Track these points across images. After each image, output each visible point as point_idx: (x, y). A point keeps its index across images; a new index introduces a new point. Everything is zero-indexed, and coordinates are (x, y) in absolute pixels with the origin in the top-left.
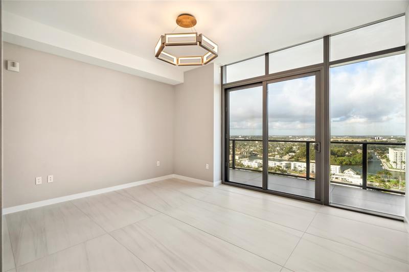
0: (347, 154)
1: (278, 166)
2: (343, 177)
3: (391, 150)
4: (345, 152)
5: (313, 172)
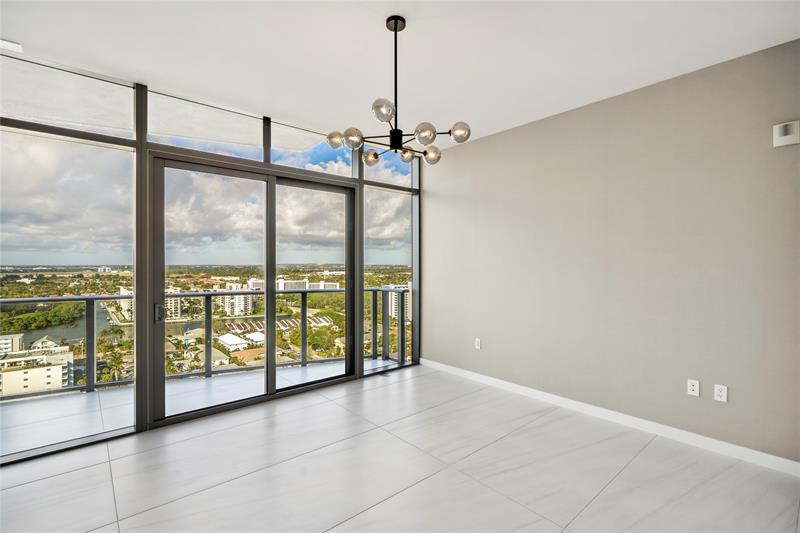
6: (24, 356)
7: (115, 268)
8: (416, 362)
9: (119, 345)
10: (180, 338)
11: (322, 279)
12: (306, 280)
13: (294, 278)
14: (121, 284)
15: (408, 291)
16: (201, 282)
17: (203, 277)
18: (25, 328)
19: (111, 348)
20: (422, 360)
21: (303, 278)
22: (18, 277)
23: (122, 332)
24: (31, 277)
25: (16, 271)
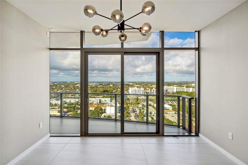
0: (114, 91)
1: (77, 102)
2: (111, 104)
3: (130, 89)
4: (113, 90)
5: (97, 103)
6: (110, 103)
7: (128, 82)
8: (197, 135)
9: (129, 103)
10: (143, 103)
11: (191, 87)
12: (185, 87)
13: (180, 86)
14: (130, 87)
15: (193, 98)
16: (150, 87)
17: (150, 85)
18: (111, 97)
19: (127, 104)
20: (200, 135)
21: (184, 86)
22: (110, 84)
23: (130, 100)
24: (112, 84)
25: (110, 83)
